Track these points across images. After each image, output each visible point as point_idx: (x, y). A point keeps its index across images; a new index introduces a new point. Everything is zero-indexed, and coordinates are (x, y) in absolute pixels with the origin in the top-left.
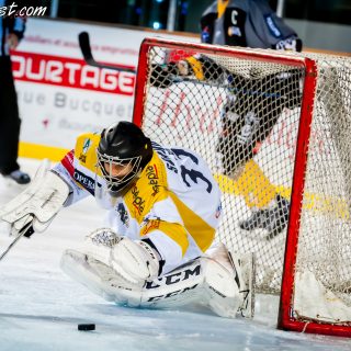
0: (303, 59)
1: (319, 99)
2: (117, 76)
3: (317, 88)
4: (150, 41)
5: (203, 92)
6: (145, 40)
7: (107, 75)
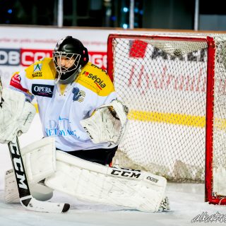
0: (206, 37)
1: (218, 61)
2: (102, 59)
3: (216, 54)
4: (113, 35)
5: (152, 64)
6: (110, 35)
7: (96, 59)
